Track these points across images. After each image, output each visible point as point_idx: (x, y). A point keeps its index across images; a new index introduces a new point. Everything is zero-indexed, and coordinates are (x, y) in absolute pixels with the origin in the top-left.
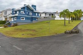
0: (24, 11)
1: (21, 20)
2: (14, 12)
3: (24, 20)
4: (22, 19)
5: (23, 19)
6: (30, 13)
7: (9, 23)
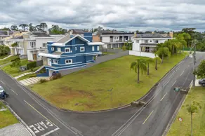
0: (71, 47)
1: (67, 64)
2: (53, 49)
3: (71, 63)
4: (67, 62)
5: (70, 61)
6: (81, 48)
7: (45, 68)
